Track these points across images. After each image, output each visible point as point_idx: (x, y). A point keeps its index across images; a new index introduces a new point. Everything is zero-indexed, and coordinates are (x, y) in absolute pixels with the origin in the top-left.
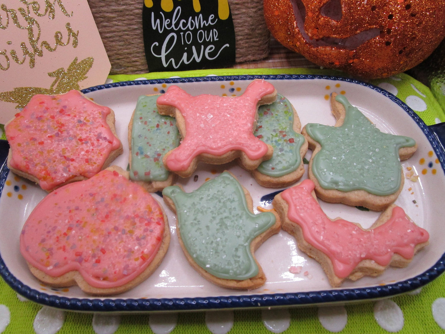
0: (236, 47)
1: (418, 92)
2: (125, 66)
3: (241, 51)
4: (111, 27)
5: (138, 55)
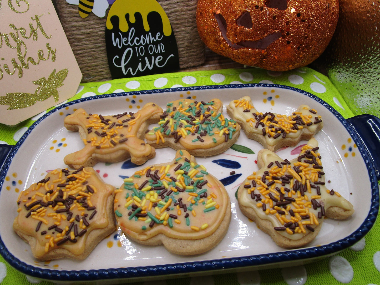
0: (179, 56)
1: (319, 80)
2: (93, 76)
3: (184, 59)
4: (82, 46)
5: (103, 66)
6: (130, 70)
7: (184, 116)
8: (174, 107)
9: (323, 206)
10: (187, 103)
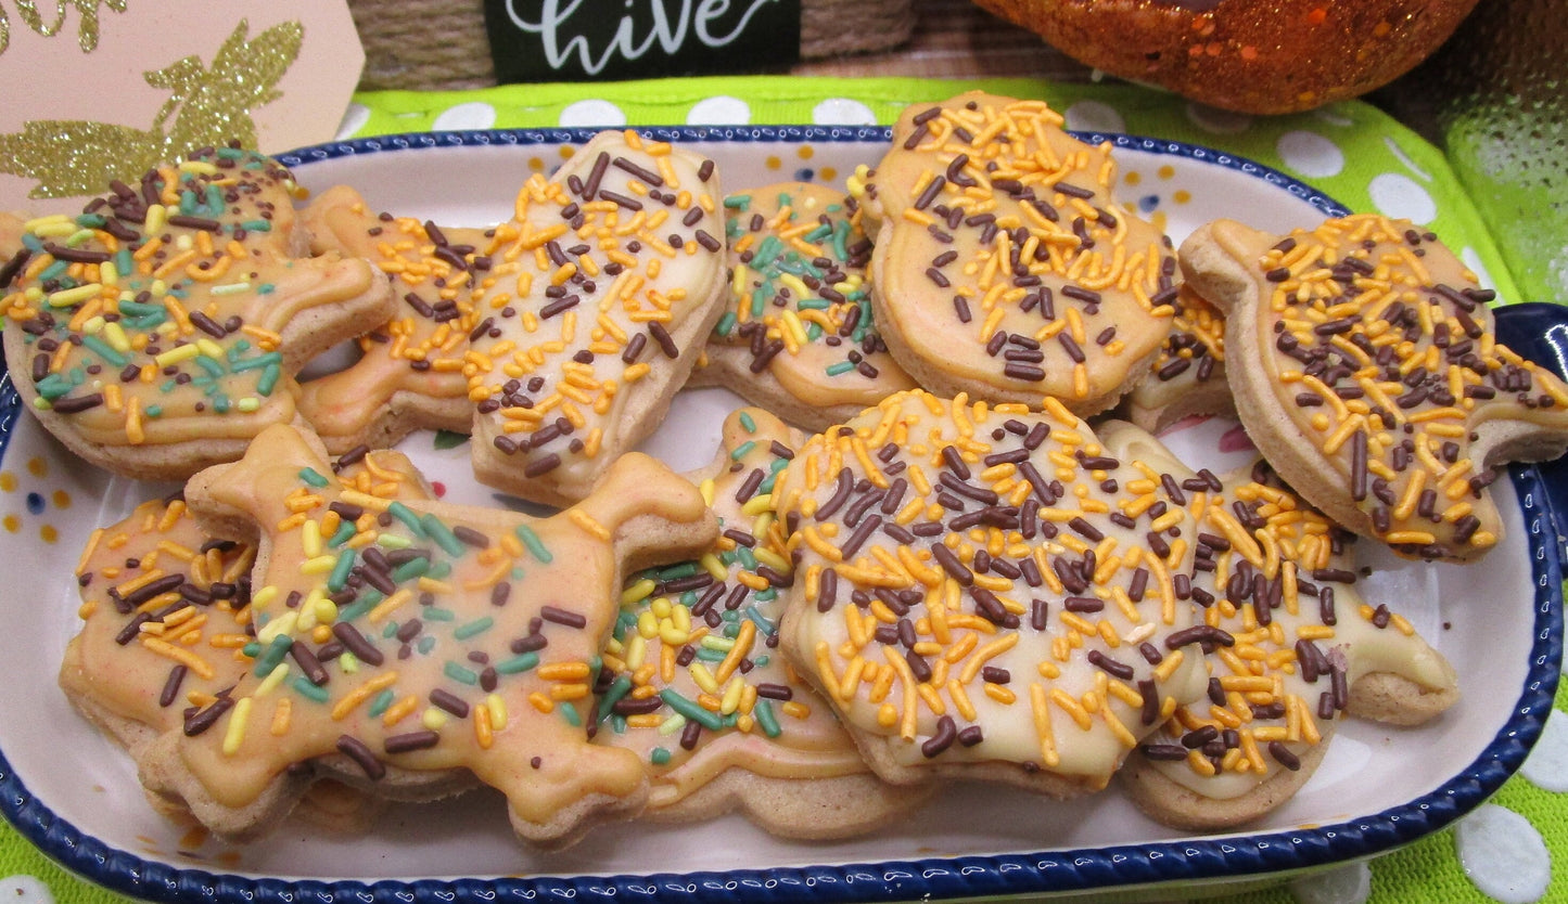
0: (804, 1)
1: (1407, 164)
2: (409, 61)
3: (821, 17)
5: (458, 21)
6: (576, 50)
7: (797, 259)
8: (755, 216)
9: (1341, 668)
10: (810, 202)
